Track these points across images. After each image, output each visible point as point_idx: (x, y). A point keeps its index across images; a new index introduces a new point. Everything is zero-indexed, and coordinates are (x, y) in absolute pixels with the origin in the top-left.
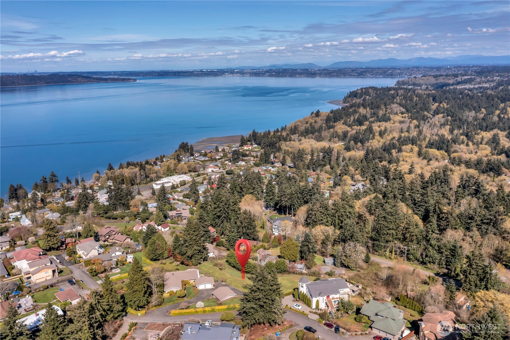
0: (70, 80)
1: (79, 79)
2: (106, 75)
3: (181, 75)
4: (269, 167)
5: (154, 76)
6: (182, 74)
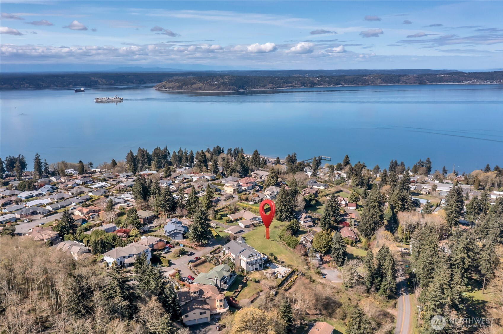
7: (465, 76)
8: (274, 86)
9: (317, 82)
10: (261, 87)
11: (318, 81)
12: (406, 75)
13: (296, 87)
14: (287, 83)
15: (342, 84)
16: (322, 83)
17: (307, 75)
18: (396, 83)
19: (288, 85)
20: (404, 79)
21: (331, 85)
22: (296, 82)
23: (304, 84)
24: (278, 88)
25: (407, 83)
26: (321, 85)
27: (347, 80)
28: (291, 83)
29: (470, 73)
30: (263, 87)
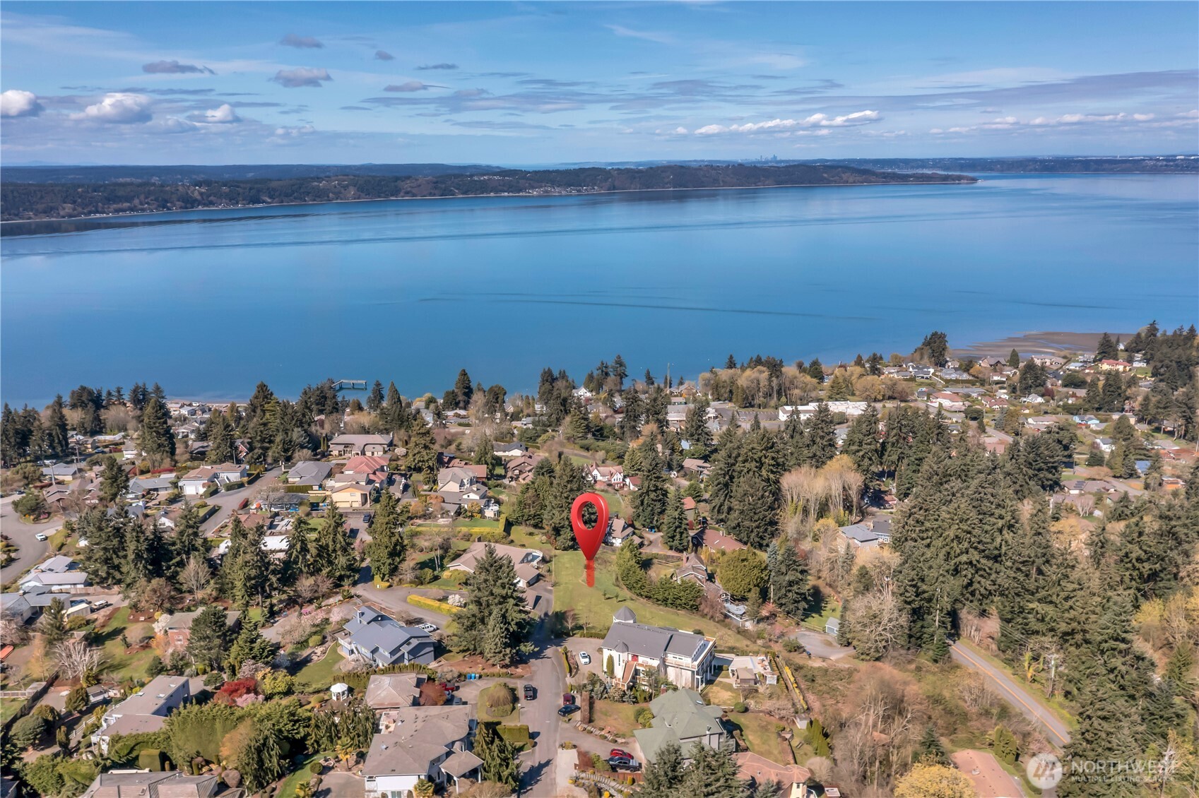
0: (825, 178)
1: (845, 176)
2: (913, 167)
3: (1104, 170)
4: (1091, 419)
5: (1031, 170)
6: (1106, 166)
7: (528, 179)
8: (80, 209)
9: (199, 198)
10: (37, 213)
11: (201, 194)
12: (408, 178)
13: (143, 210)
14: (115, 202)
15: (264, 202)
16: (212, 198)
17: (155, 179)
18: (392, 195)
19: (120, 206)
20: (407, 185)
21: (237, 203)
22: (142, 197)
23: (163, 204)
24: (92, 216)
25: (414, 195)
26: (212, 203)
27: (274, 190)
28: (127, 201)
29: (536, 172)
30: (45, 212)
